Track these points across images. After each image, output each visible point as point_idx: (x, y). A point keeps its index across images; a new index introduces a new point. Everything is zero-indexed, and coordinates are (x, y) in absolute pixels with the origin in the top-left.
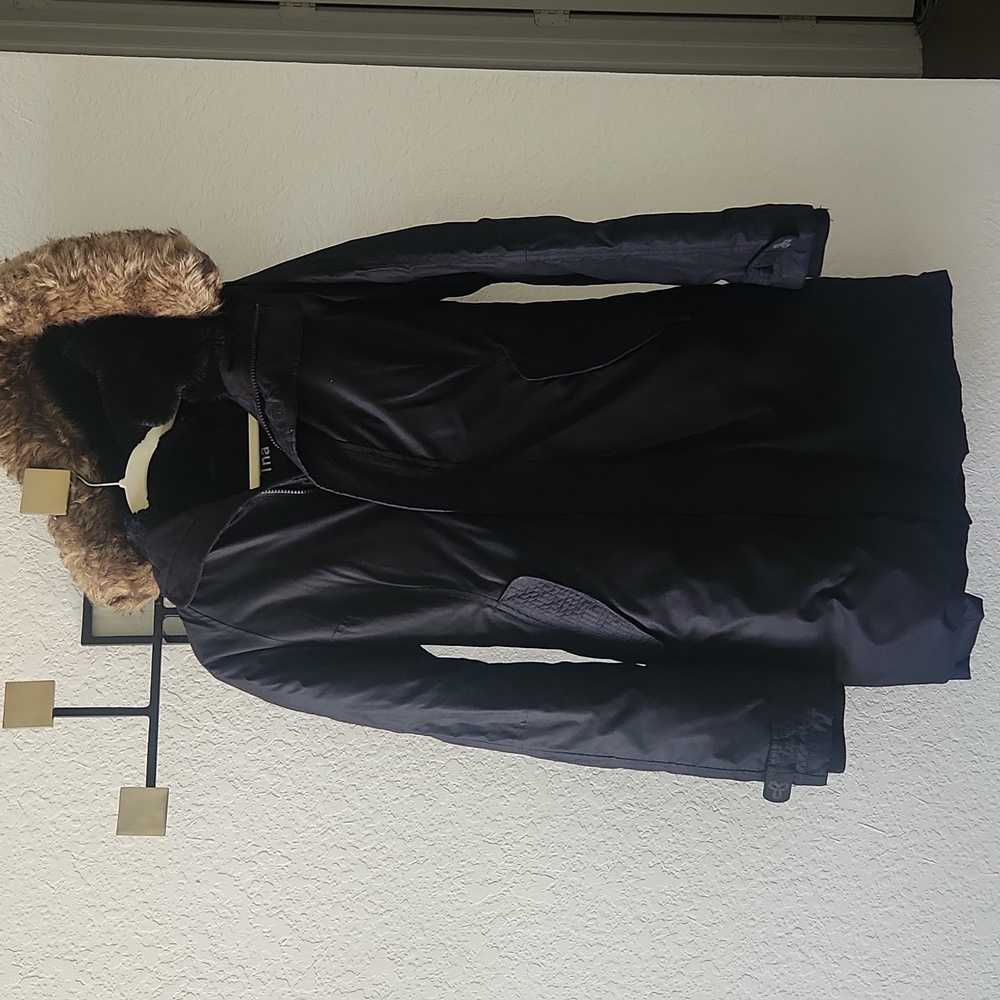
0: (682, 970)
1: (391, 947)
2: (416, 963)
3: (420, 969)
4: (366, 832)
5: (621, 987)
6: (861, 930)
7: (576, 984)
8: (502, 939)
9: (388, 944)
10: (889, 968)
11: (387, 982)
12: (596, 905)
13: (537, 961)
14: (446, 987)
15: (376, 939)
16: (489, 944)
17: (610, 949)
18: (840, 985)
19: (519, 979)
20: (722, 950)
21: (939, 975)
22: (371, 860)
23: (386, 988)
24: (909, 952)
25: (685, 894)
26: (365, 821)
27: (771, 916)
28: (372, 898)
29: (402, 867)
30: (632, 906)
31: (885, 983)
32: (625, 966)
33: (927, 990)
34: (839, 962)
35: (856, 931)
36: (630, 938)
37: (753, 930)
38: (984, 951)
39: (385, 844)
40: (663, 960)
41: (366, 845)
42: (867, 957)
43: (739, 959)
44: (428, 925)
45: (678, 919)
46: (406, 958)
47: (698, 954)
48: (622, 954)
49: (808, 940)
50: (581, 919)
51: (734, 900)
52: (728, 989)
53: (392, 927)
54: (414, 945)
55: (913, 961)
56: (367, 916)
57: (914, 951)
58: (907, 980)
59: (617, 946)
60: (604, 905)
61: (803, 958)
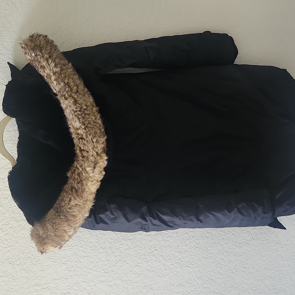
0: (115, 264)
1: (10, 259)
2: (20, 264)
3: (21, 266)
4: (3, 218)
5: (94, 270)
6: (176, 250)
7: (78, 270)
8: (52, 255)
9: (9, 258)
10: (184, 262)
11: (9, 271)
12: (87, 243)
13: (65, 263)
14: (30, 272)
15: (5, 256)
16: (47, 257)
17: (91, 258)
18: (168, 268)
19: (58, 269)
20: (130, 258)
21: (199, 264)
22: (4, 228)
23: (8, 273)
24: (191, 257)
25: (119, 239)
26: (2, 214)
27: (148, 246)
28: (4, 242)
29: (16, 231)
30: (100, 243)
31: (182, 267)
32: (96, 264)
33: (195, 269)
34: (168, 260)
35: (175, 250)
36: (98, 254)
37: (141, 251)
38: (215, 256)
39: (10, 223)
40: (109, 261)
41: (2, 223)
42: (177, 259)
43: (135, 260)
44: (25, 251)
45: (116, 247)
46: (16, 263)
47: (121, 259)
48: (95, 260)
49: (159, 254)
50: (82, 248)
51: (135, 241)
52: (131, 270)
53: (11, 252)
54: (19, 258)
55: (192, 260)
56: (2, 248)
57: (193, 256)
58: (189, 266)
59: (93, 257)
60: (90, 243)
61: (156, 259)
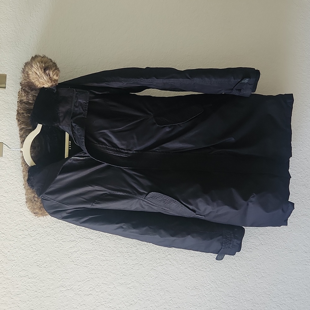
0: (133, 268)
1: (38, 262)
2: (46, 267)
3: (48, 269)
4: (31, 225)
5: (113, 273)
6: (189, 254)
7: (99, 272)
8: (75, 259)
9: (37, 261)
10: (197, 266)
11: (36, 273)
12: (106, 248)
13: (86, 266)
14: (56, 274)
15: (33, 260)
16: (70, 260)
17: (110, 262)
18: (182, 271)
19: (80, 271)
20: (146, 261)
21: (212, 268)
22: (32, 234)
23: (36, 275)
24: (203, 261)
25: (135, 244)
26: (30, 222)
27: (161, 251)
28: (32, 246)
29: (43, 236)
30: (117, 248)
31: (196, 271)
32: (115, 267)
33: (208, 273)
34: (182, 264)
35: (187, 255)
36: (117, 258)
37: (156, 255)
38: (226, 260)
39: (37, 229)
40: (127, 265)
41: (31, 229)
42: (190, 263)
43: (151, 264)
44: (51, 255)
45: (132, 252)
46: (43, 265)
47: (138, 263)
48: (114, 263)
49: (173, 258)
50: (101, 252)
51: (150, 246)
52: (147, 273)
53: (38, 256)
54: (46, 261)
55: (204, 264)
56: (30, 252)
57: (205, 261)
58: (202, 270)
59: (112, 261)
60: (109, 248)
61: (171, 263)
